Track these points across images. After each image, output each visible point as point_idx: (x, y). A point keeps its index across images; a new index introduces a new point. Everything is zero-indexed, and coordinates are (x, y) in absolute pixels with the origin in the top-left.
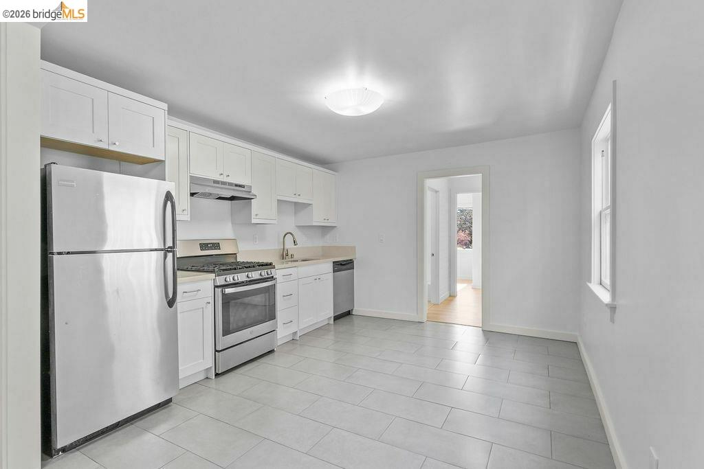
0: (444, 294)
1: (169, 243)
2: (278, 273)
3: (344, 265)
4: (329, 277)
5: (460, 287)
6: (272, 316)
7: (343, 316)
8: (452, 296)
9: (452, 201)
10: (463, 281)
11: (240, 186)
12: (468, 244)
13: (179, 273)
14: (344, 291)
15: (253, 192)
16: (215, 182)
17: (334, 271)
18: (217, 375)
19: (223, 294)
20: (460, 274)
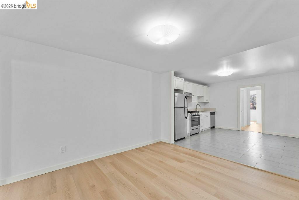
0: (246, 124)
1: (186, 106)
2: (200, 114)
3: (213, 113)
4: (209, 116)
5: (251, 123)
6: (199, 124)
7: (213, 128)
8: (248, 125)
9: (248, 93)
10: (252, 121)
11: (190, 93)
12: (255, 108)
13: (188, 113)
14: (213, 121)
15: (193, 94)
16: (187, 93)
17: (211, 115)
18: (190, 135)
19: (192, 118)
20: (251, 119)
